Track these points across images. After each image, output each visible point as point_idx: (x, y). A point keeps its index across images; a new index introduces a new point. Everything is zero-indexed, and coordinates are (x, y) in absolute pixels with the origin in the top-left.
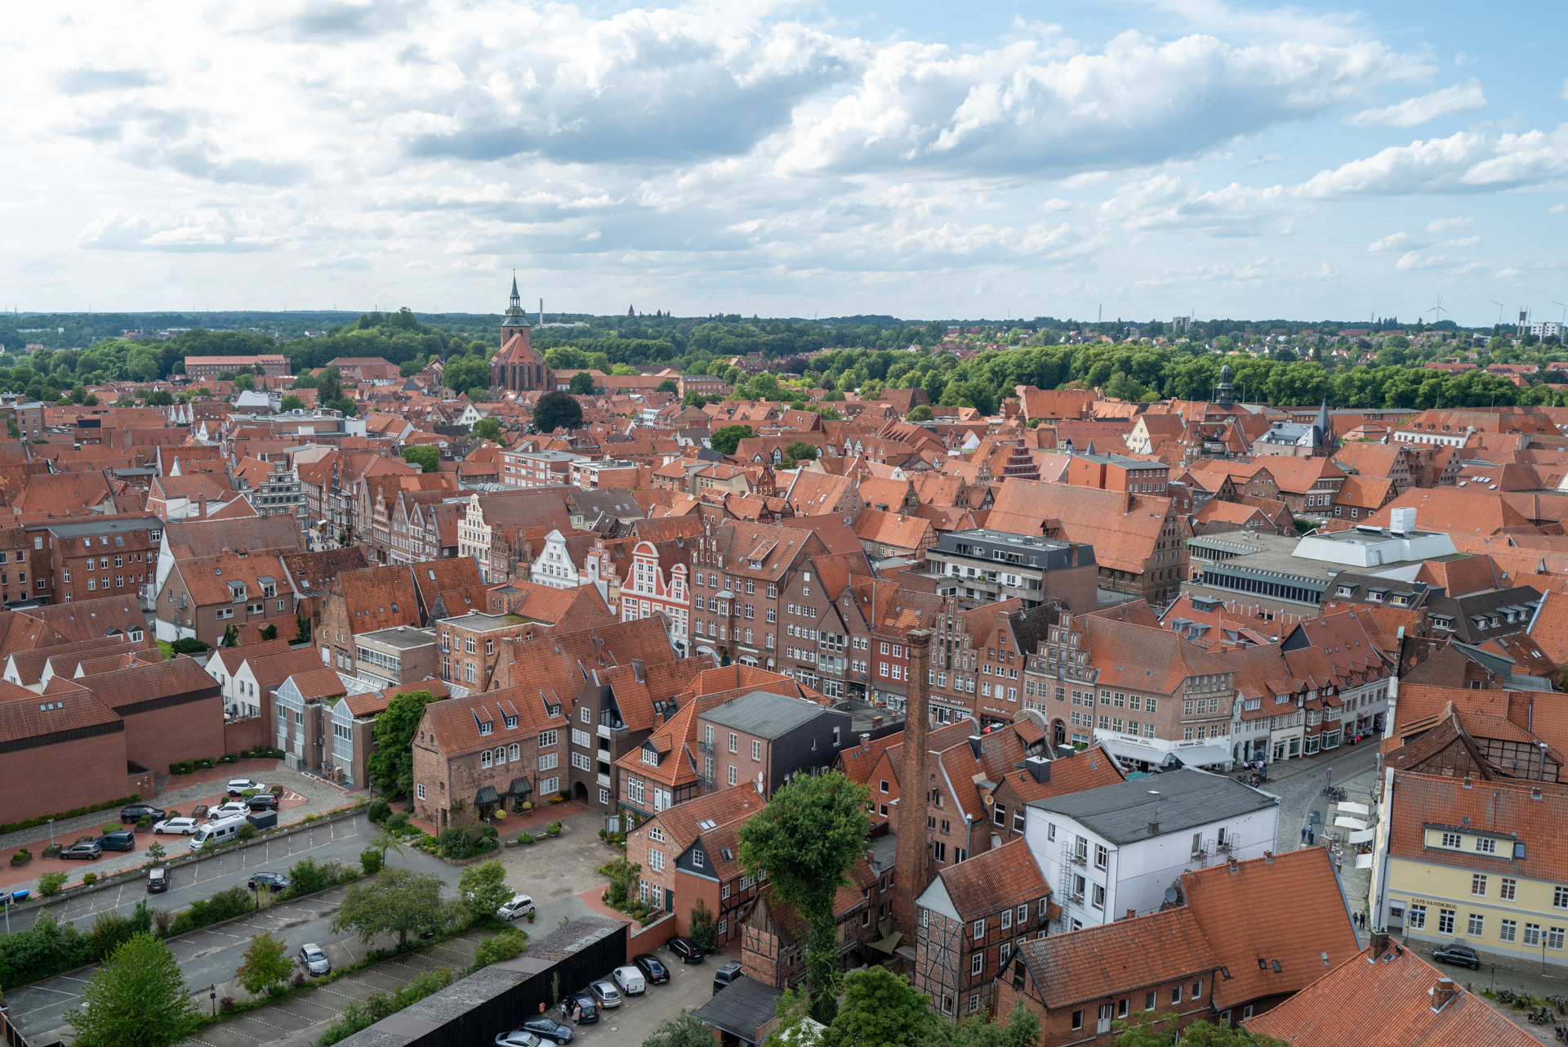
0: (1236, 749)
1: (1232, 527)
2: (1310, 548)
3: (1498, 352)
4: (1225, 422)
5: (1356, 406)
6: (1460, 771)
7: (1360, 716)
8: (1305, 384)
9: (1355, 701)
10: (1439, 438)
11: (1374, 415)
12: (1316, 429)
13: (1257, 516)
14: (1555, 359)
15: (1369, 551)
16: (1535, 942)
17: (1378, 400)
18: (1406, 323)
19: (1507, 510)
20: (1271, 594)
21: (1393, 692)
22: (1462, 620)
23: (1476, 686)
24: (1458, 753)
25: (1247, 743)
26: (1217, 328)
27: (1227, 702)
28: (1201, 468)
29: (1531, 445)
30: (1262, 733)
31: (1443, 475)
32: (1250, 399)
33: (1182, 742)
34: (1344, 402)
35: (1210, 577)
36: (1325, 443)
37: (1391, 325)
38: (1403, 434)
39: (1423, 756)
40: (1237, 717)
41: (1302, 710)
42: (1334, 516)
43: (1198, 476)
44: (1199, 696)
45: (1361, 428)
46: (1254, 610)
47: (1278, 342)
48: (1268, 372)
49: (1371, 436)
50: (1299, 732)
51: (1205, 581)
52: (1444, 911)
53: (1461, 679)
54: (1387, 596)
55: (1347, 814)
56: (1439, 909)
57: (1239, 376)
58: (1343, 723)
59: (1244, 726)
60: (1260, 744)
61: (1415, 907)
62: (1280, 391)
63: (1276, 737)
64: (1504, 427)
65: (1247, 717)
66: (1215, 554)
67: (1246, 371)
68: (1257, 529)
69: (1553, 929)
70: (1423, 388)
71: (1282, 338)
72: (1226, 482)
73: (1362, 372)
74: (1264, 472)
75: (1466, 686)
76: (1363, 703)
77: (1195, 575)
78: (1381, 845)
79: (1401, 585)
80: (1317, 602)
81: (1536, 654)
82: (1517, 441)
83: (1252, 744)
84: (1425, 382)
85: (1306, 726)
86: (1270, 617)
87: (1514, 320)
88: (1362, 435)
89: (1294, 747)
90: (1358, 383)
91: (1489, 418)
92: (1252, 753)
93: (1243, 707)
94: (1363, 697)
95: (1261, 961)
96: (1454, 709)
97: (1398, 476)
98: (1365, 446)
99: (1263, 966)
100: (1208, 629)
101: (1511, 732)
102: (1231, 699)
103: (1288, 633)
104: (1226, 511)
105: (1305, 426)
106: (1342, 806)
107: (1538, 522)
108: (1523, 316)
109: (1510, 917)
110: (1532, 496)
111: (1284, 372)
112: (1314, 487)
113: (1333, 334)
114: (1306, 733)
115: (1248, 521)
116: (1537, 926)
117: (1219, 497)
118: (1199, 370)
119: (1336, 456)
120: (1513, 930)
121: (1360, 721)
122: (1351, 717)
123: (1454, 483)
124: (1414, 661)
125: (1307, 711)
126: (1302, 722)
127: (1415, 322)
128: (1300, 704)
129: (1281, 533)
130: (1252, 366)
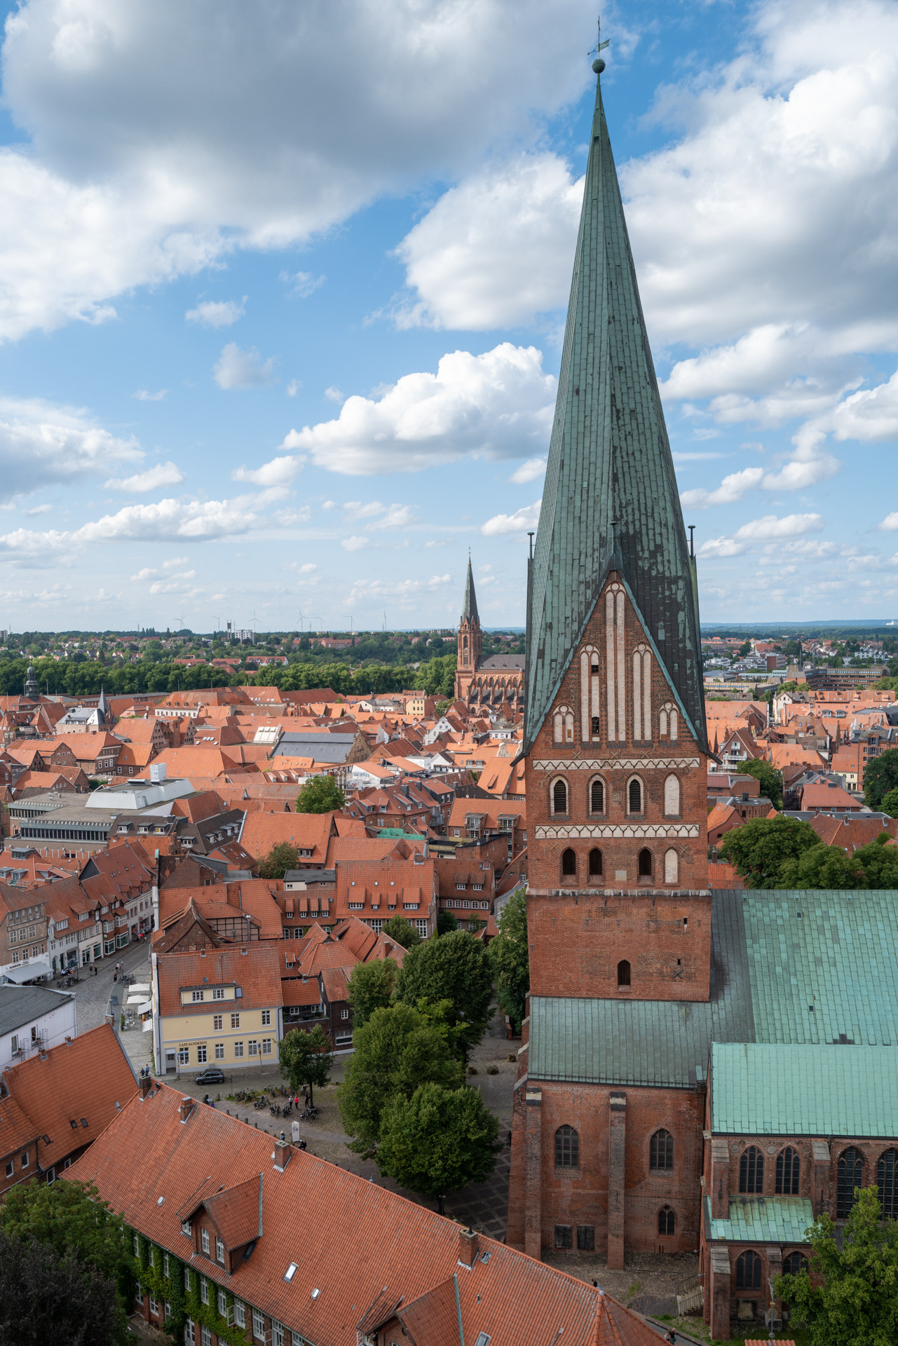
0: (54, 962)
1: (42, 791)
2: (97, 800)
3: (217, 650)
4: (34, 711)
5: (129, 693)
6: (200, 945)
7: (140, 919)
8: (92, 678)
9: (136, 908)
10: (183, 712)
11: (141, 698)
12: (99, 711)
13: (61, 780)
14: (250, 654)
15: (137, 797)
16: (255, 1053)
17: (143, 688)
18: (161, 631)
19: (225, 758)
20: (72, 838)
21: (155, 899)
22: (200, 839)
23: (208, 884)
24: (197, 933)
25: (62, 956)
26: (29, 638)
27: (42, 927)
28: (16, 747)
29: (237, 713)
30: (72, 945)
31: (186, 737)
32: (52, 693)
33: (11, 965)
34: (121, 690)
35: (26, 832)
36: (108, 721)
37: (151, 633)
38: (160, 711)
39: (176, 940)
40: (52, 937)
41: (99, 923)
42: (117, 774)
43: (14, 754)
44: (20, 927)
45: (133, 708)
46: (61, 852)
47: (74, 647)
48: (65, 670)
49: (139, 713)
50: (99, 939)
51: (23, 836)
52: (199, 1048)
53: (197, 880)
54: (151, 828)
55: (135, 993)
56: (196, 1046)
57: (44, 674)
58: (130, 926)
59: (57, 943)
60: (72, 954)
61: (181, 1050)
62: (75, 684)
63: (83, 946)
64: (221, 702)
65: (59, 936)
66: (30, 813)
67: (49, 670)
68: (60, 790)
69: (264, 1041)
70: (171, 678)
71: (76, 645)
72: (36, 756)
73: (130, 667)
74: (63, 747)
75: (202, 885)
76: (141, 910)
77: (17, 831)
78: (155, 1011)
79: (160, 819)
80: (105, 839)
81: (243, 855)
82: (226, 711)
83: (66, 956)
84: (172, 673)
85: (104, 934)
86: (73, 856)
87: (225, 629)
88: (133, 713)
89: (97, 951)
90: (128, 676)
91: (211, 695)
92: (66, 962)
93: (55, 929)
94: (141, 904)
95: (72, 1122)
96: (194, 903)
97: (157, 741)
98: (133, 721)
99: (74, 1125)
100: (26, 872)
101: (229, 912)
102: (45, 924)
103: (83, 867)
104: (37, 779)
105: (91, 709)
106: (132, 988)
107: (244, 764)
108: (229, 626)
109: (238, 1040)
110: (239, 747)
111: (76, 670)
112: (101, 754)
113: (112, 640)
114: (104, 939)
115: (55, 785)
116: (255, 1042)
117: (32, 768)
118: (14, 671)
119: (114, 730)
120: (241, 1048)
121: (142, 923)
122: (134, 921)
123: (193, 743)
124: (167, 873)
125: (103, 922)
126: (100, 931)
127: (165, 631)
128: (97, 918)
129: (78, 791)
130: (53, 666)
